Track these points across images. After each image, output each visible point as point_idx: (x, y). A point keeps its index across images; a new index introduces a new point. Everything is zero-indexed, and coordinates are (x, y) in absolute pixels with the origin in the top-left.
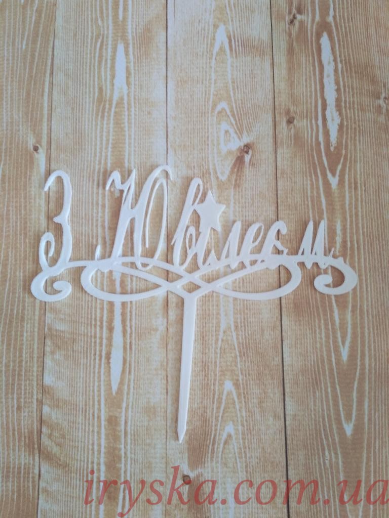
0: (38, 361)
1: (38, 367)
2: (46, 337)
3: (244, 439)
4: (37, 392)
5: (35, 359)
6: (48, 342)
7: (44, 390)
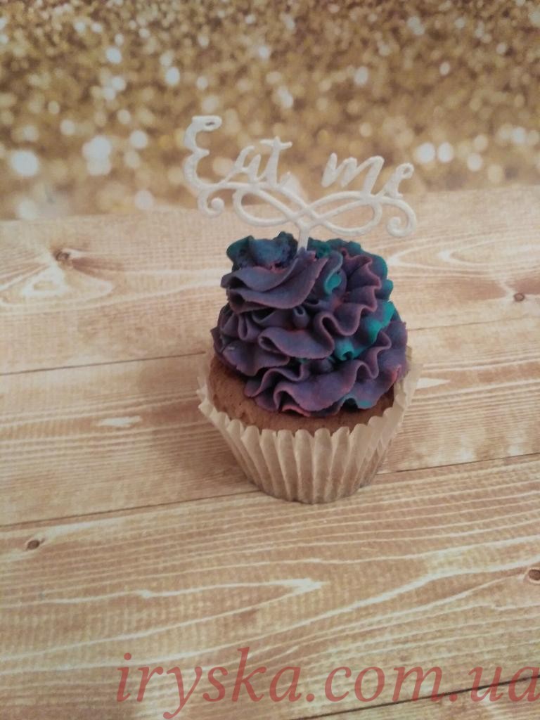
0: (442, 474)
1: (452, 473)
2: (396, 469)
3: (453, 239)
4: (494, 466)
5: (441, 478)
6: (404, 465)
7: (485, 458)
